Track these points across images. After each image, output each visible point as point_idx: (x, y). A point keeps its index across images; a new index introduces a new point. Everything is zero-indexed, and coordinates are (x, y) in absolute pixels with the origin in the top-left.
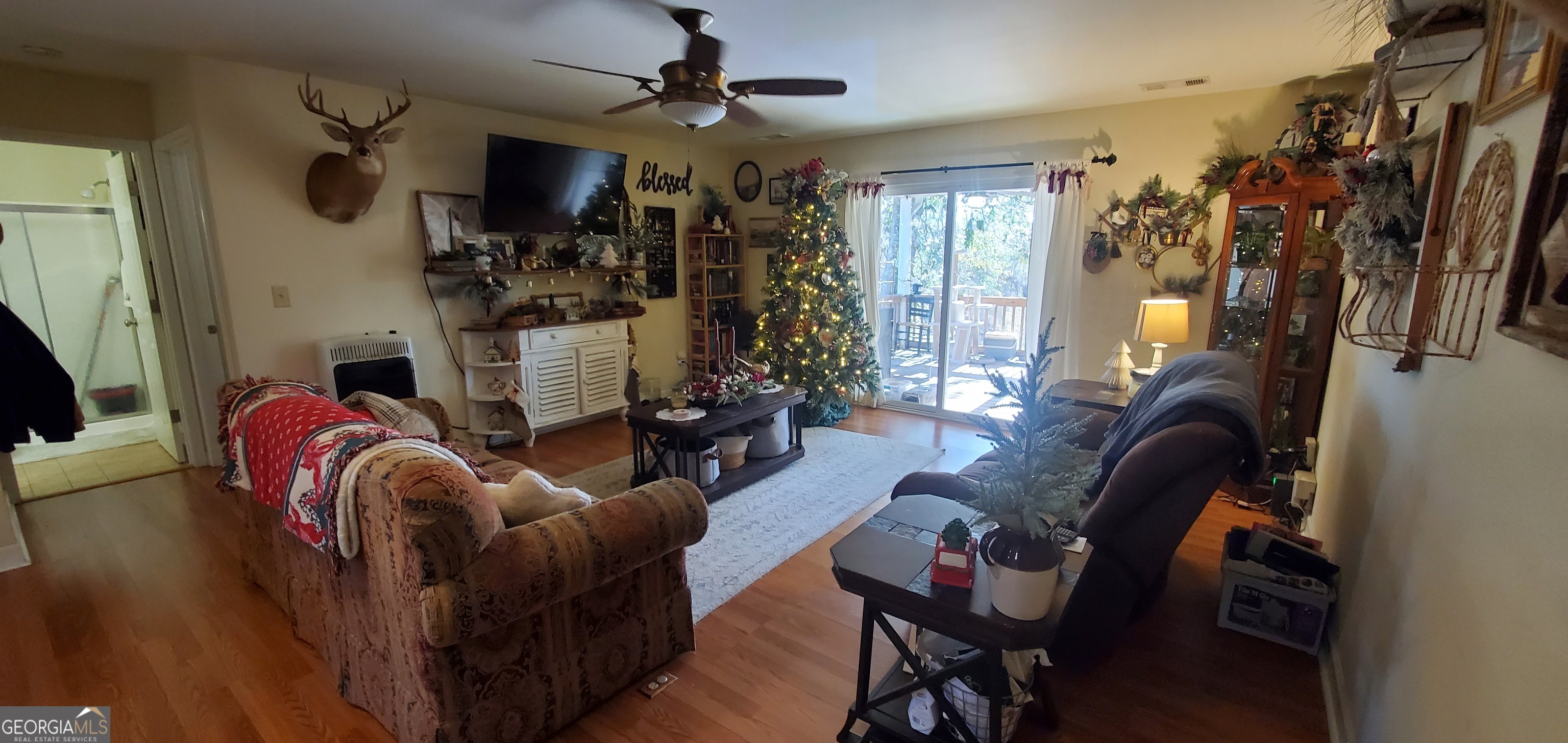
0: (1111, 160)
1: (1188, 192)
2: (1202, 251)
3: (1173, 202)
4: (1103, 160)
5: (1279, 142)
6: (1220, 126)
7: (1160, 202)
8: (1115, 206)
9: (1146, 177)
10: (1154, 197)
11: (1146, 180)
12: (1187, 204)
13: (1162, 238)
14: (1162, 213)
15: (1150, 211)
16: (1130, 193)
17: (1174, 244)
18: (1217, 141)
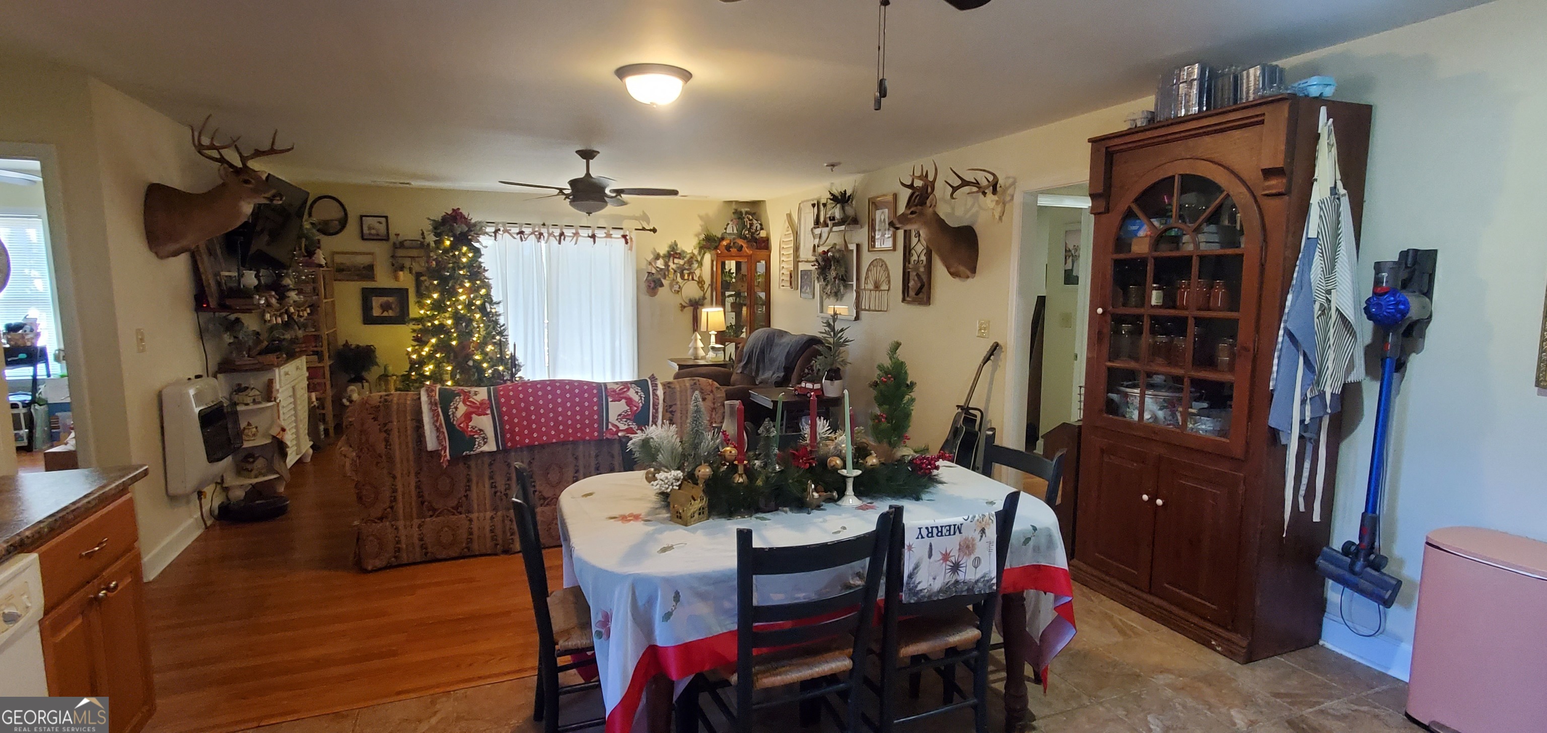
0: (654, 230)
1: (690, 252)
2: (701, 282)
3: (685, 257)
4: (650, 230)
5: (726, 229)
6: (701, 217)
7: (680, 256)
8: (657, 257)
9: (670, 241)
10: (676, 253)
11: (670, 243)
12: (692, 258)
13: (682, 277)
14: (682, 262)
15: (676, 261)
16: (663, 250)
17: (688, 280)
18: (701, 226)
